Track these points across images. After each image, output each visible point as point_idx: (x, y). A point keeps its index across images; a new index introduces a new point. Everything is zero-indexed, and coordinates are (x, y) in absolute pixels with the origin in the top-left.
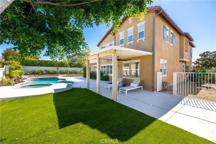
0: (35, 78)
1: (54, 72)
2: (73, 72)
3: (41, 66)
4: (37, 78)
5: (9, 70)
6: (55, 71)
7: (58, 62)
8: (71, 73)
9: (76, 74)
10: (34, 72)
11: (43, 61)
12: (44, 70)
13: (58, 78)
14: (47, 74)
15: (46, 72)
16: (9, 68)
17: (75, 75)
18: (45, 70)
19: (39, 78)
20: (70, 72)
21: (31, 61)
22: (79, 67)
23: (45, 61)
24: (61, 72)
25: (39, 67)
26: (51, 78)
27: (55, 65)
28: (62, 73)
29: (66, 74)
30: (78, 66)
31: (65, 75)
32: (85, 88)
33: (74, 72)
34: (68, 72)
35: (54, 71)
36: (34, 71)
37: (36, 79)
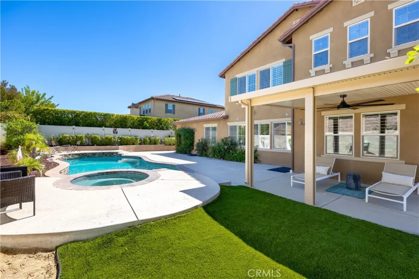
0: (70, 155)
1: (107, 141)
2: (148, 139)
3: (77, 124)
4: (73, 154)
5: (8, 135)
6: (109, 136)
7: (114, 117)
8: (143, 142)
9: (155, 144)
10: (61, 139)
11: (82, 112)
12: (84, 135)
13: (121, 155)
14: (90, 144)
15: (87, 141)
16: (8, 128)
17: (153, 146)
18: (86, 134)
19: (76, 154)
20: (140, 140)
21: (56, 114)
22: (161, 129)
23: (86, 113)
24: (121, 139)
25: (74, 129)
26: (103, 153)
27: (107, 124)
28: (123, 142)
29: (133, 144)
30: (157, 125)
31: (131, 146)
32: (243, 184)
33: (150, 139)
34: (137, 139)
35: (107, 138)
36: (61, 137)
37: (70, 157)
